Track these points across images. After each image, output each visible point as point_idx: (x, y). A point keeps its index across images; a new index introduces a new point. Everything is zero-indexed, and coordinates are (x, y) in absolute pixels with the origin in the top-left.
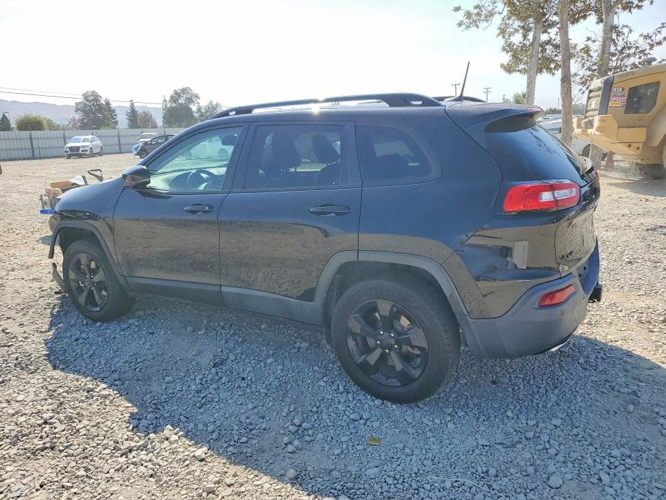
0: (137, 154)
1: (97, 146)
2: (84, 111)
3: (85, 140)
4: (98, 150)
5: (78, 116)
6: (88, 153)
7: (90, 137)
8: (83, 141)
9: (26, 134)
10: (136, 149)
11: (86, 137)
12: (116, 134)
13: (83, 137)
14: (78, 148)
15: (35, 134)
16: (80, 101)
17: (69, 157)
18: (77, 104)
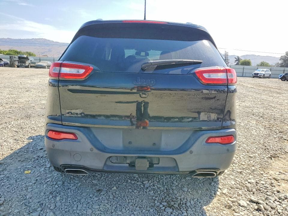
0: (280, 79)
1: (268, 74)
2: (284, 60)
3: (263, 71)
4: (268, 76)
5: (280, 62)
6: (262, 76)
7: (265, 70)
8: (262, 71)
9: (242, 67)
10: (281, 76)
11: (264, 69)
12: (283, 70)
13: (262, 69)
14: (258, 74)
15: (246, 67)
16: (283, 55)
17: (254, 77)
18: (281, 56)
